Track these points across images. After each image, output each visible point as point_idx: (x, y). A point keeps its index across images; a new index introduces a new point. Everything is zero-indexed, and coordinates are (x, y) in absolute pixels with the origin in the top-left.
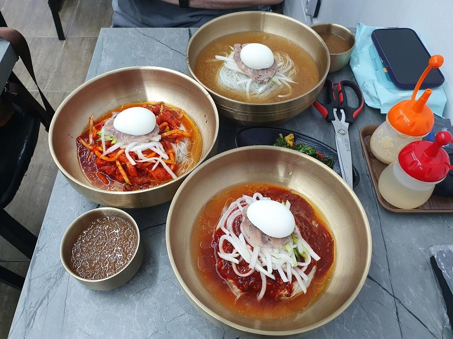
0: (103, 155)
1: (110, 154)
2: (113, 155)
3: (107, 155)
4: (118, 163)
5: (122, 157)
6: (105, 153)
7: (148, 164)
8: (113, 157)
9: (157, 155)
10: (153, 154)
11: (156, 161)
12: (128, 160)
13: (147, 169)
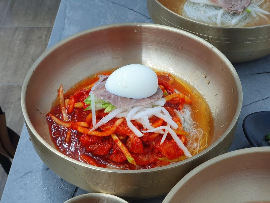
0: (93, 129)
1: (103, 126)
2: (107, 127)
3: (98, 129)
4: (115, 138)
5: (121, 128)
6: (95, 125)
7: (155, 136)
8: (107, 130)
9: (164, 123)
10: (160, 122)
11: (164, 130)
12: (131, 132)
13: (154, 143)
